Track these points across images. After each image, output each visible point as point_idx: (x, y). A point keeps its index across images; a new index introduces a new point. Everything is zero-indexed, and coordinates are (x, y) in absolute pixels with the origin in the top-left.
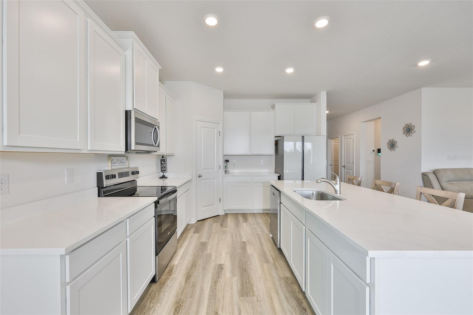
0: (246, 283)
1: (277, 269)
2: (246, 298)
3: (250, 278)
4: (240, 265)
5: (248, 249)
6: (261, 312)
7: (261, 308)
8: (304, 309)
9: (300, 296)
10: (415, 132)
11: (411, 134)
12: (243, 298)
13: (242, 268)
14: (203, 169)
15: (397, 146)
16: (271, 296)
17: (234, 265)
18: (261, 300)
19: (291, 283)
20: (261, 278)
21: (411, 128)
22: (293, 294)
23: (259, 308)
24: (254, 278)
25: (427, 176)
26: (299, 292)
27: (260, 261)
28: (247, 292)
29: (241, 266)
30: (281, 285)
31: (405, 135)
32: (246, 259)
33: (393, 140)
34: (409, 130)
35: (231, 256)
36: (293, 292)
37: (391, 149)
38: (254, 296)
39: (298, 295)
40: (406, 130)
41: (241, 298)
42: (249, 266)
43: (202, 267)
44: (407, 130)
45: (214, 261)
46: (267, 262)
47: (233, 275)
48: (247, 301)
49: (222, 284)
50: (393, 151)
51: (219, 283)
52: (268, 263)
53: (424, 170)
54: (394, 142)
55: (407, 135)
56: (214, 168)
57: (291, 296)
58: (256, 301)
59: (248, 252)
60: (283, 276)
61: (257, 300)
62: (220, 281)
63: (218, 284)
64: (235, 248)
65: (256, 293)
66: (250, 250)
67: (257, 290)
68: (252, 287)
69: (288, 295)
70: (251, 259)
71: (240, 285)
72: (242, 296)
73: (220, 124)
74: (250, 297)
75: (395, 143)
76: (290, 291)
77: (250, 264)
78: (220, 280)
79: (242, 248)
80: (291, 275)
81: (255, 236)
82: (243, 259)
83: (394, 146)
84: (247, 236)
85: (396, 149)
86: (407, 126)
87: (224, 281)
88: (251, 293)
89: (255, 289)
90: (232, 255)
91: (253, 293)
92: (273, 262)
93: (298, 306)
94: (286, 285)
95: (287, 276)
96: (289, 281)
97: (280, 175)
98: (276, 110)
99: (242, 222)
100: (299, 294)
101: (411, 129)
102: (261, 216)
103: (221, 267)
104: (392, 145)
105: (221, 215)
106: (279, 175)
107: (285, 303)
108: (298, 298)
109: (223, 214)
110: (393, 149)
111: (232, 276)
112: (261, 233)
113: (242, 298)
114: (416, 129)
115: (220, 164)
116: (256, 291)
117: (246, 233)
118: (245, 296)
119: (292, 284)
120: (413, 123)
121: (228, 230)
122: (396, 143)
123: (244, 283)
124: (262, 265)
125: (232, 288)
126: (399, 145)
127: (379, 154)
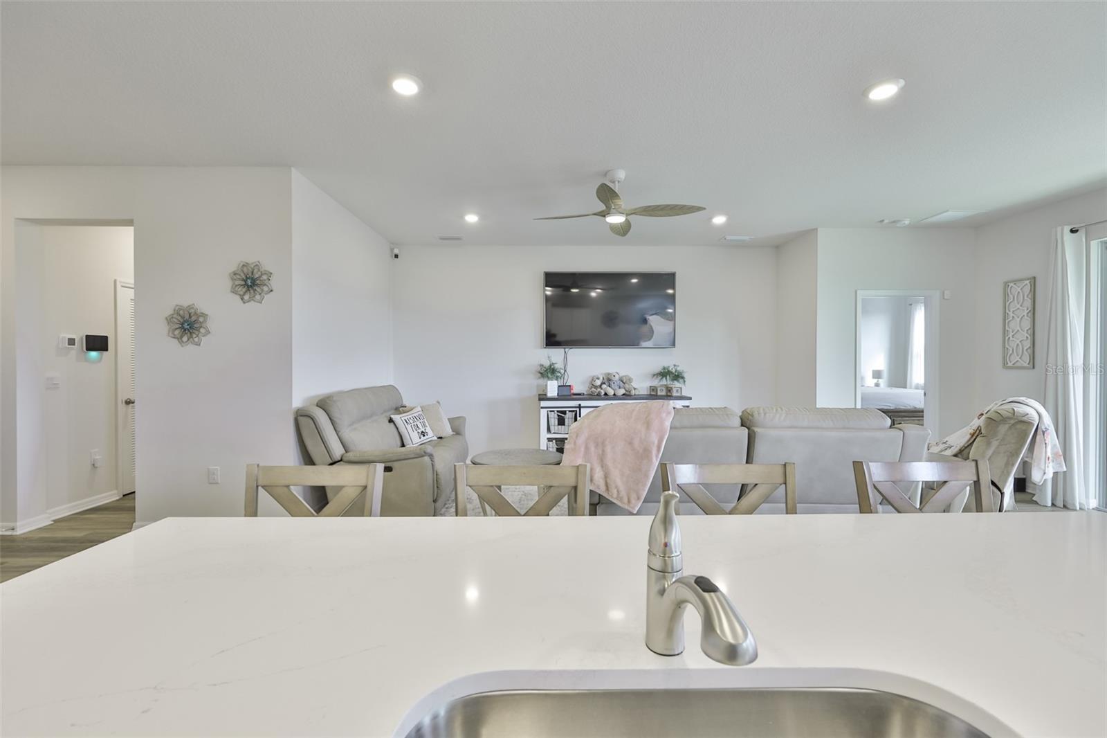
10: (272, 291)
11: (258, 297)
15: (206, 328)
21: (260, 277)
25: (313, 419)
31: (238, 297)
33: (190, 307)
34: (253, 283)
37: (182, 337)
40: (243, 280)
44: (245, 281)
54: (196, 313)
55: (246, 298)
75: (201, 319)
83: (197, 330)
85: (203, 338)
86: (245, 269)
101: (258, 282)
104: (188, 325)
110: (191, 337)
114: (274, 283)
120: (267, 266)
122: (205, 321)
126: (213, 325)
127: (94, 354)
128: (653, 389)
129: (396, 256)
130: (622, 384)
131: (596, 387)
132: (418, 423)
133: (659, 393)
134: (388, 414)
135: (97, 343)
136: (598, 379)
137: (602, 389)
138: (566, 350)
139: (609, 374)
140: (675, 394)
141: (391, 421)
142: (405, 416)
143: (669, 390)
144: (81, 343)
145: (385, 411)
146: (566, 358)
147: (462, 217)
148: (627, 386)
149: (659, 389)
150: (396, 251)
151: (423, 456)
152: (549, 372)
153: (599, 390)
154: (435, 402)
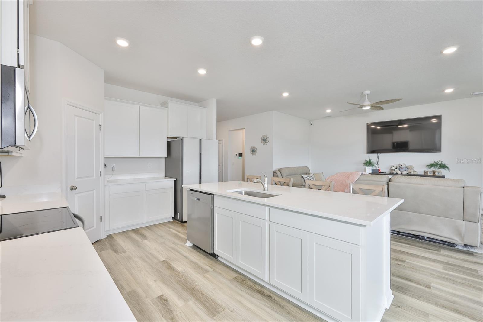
0: (206, 301)
1: (221, 274)
2: (219, 314)
3: (205, 294)
4: (183, 287)
5: (176, 267)
6: (243, 319)
7: (240, 315)
8: (269, 296)
9: (258, 288)
10: (269, 142)
11: (266, 143)
12: (217, 316)
13: (188, 289)
14: (78, 178)
16: (238, 300)
17: (176, 289)
18: (233, 309)
19: (242, 281)
20: (214, 289)
21: (266, 138)
22: (252, 289)
23: (239, 317)
24: (208, 292)
25: (276, 173)
26: (254, 285)
27: (199, 273)
28: (216, 309)
29: (185, 287)
30: (236, 287)
31: (262, 144)
32: (183, 277)
33: (254, 146)
34: (265, 140)
35: (163, 282)
36: (250, 288)
37: (253, 153)
38: (224, 309)
39: (255, 288)
40: (263, 140)
41: (215, 318)
42: (193, 283)
43: (138, 312)
45: (146, 297)
46: (207, 271)
47: (185, 300)
48: (223, 317)
49: (182, 317)
50: (254, 156)
51: (178, 317)
52: (209, 272)
53: (274, 169)
55: (264, 144)
56: (93, 176)
57: (252, 292)
58: (231, 313)
59: (180, 270)
60: (232, 278)
61: (230, 311)
62: (177, 315)
63: (178, 319)
64: (160, 271)
65: (223, 305)
66: (179, 267)
67: (222, 301)
68: (215, 302)
69: (249, 292)
70: (189, 276)
71: (201, 306)
72: (214, 315)
73: (100, 115)
74: (222, 312)
75: (256, 149)
76: (248, 287)
77: (193, 281)
78: (175, 313)
79: (168, 268)
80: (236, 274)
81: (171, 251)
82: (181, 280)
83: (255, 152)
84: (162, 254)
85: (256, 154)
86: (263, 137)
87: (181, 311)
88: (218, 307)
89: (219, 302)
90: (164, 280)
91: (221, 306)
92: (213, 270)
93: (263, 296)
94: (240, 285)
95: (235, 276)
96: (240, 280)
97: (177, 179)
98: (169, 108)
99: (141, 240)
100: (255, 286)
102: (157, 227)
103: (162, 300)
104: (254, 151)
105: (104, 238)
106: (175, 179)
107: (254, 300)
108: (257, 290)
109: (105, 237)
111: (185, 302)
112: (174, 245)
113: (217, 318)
114: (269, 140)
115: (100, 170)
116: (222, 304)
117: (157, 250)
118: (217, 314)
119: (244, 281)
120: (268, 135)
121: (130, 255)
123: (204, 302)
124: (204, 277)
125: (197, 315)
126: (258, 150)
127: (240, 157)
128: (426, 172)
129: (311, 124)
130: (407, 169)
131: (393, 170)
132: (311, 178)
133: (429, 174)
134: (301, 175)
135: (241, 155)
136: (394, 166)
137: (395, 171)
138: (378, 154)
139: (400, 165)
140: (437, 175)
141: (302, 177)
142: (307, 176)
143: (434, 172)
144: (238, 155)
145: (301, 174)
146: (378, 157)
147: (325, 111)
148: (409, 170)
149: (429, 172)
150: (311, 123)
151: (302, 186)
152: (368, 163)
153: (394, 171)
154: (321, 173)
